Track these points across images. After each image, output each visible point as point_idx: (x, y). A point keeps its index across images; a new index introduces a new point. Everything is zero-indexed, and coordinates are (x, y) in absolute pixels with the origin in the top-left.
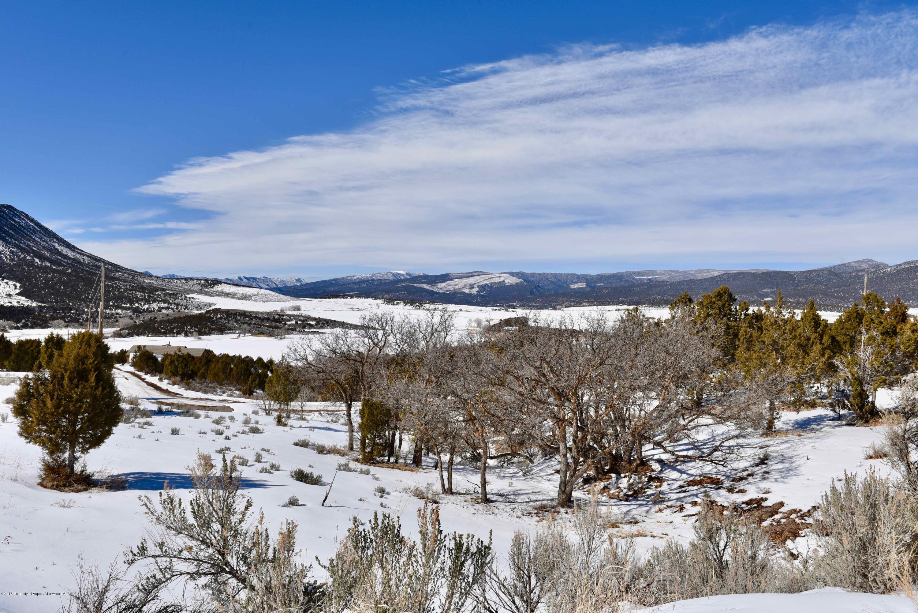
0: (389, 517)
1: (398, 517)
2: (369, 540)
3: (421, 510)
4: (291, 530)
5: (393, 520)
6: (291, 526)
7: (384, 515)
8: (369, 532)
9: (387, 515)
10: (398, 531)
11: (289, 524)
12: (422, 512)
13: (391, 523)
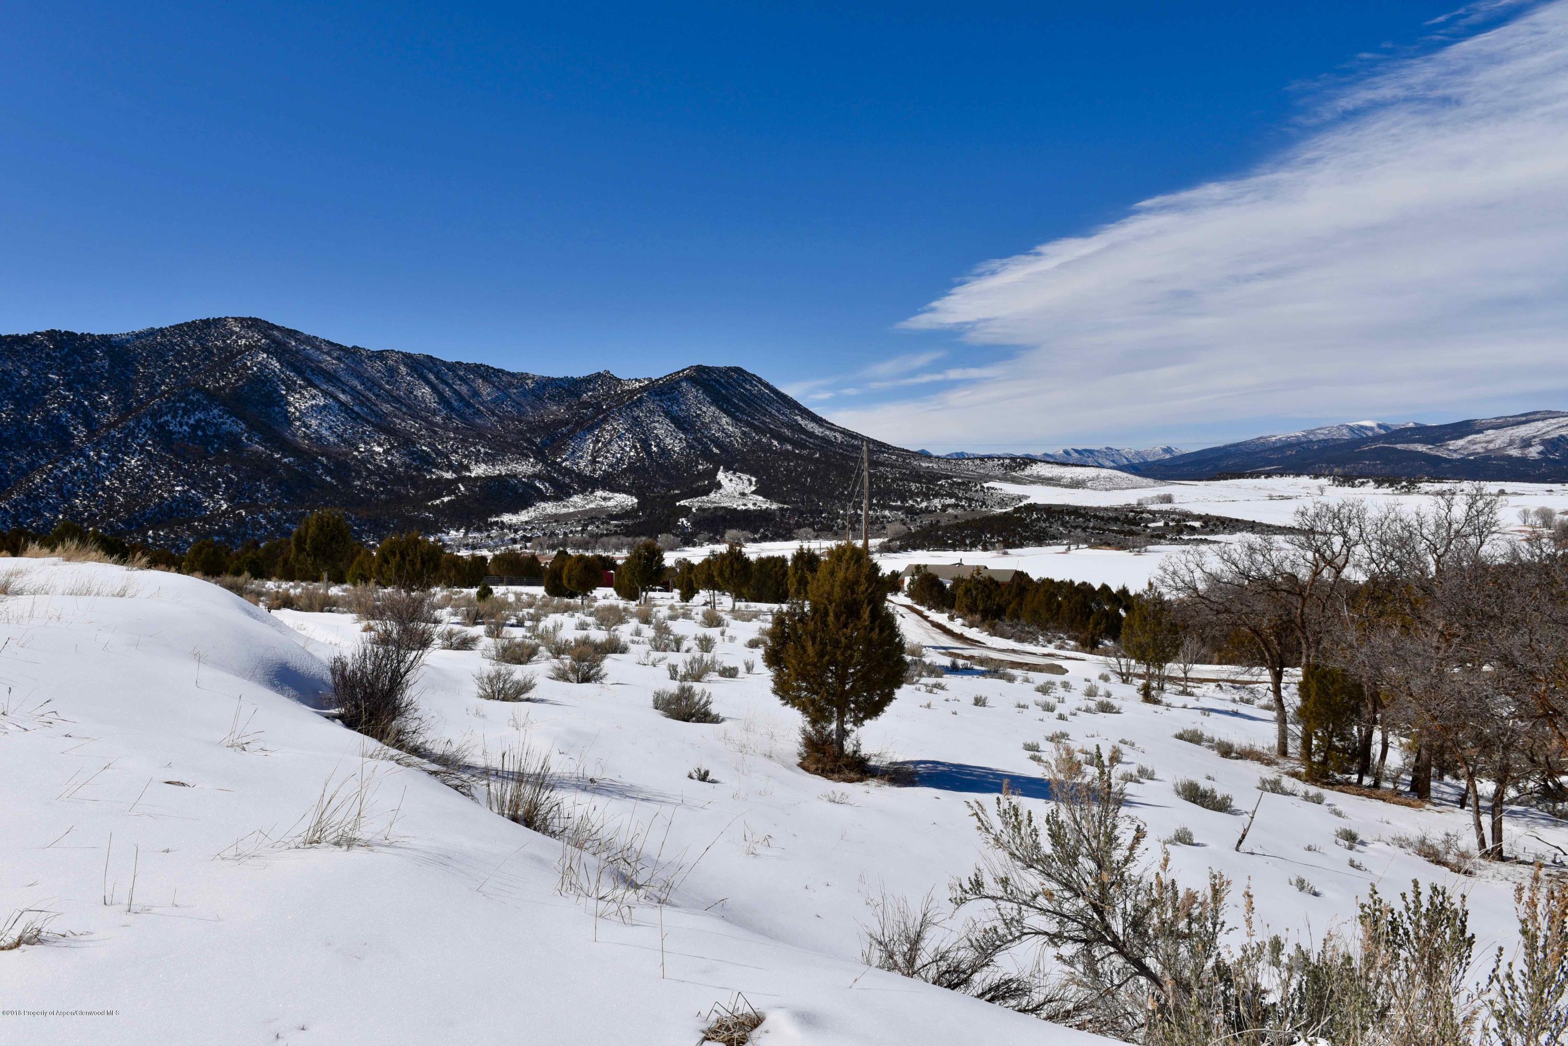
0: (1443, 893)
1: (1464, 897)
2: (1401, 931)
3: (1522, 889)
4: (1217, 887)
5: (1451, 900)
6: (1217, 881)
7: (1434, 889)
8: (1400, 915)
9: (1439, 889)
10: (1463, 923)
11: (1215, 877)
12: (1526, 895)
13: (1447, 905)
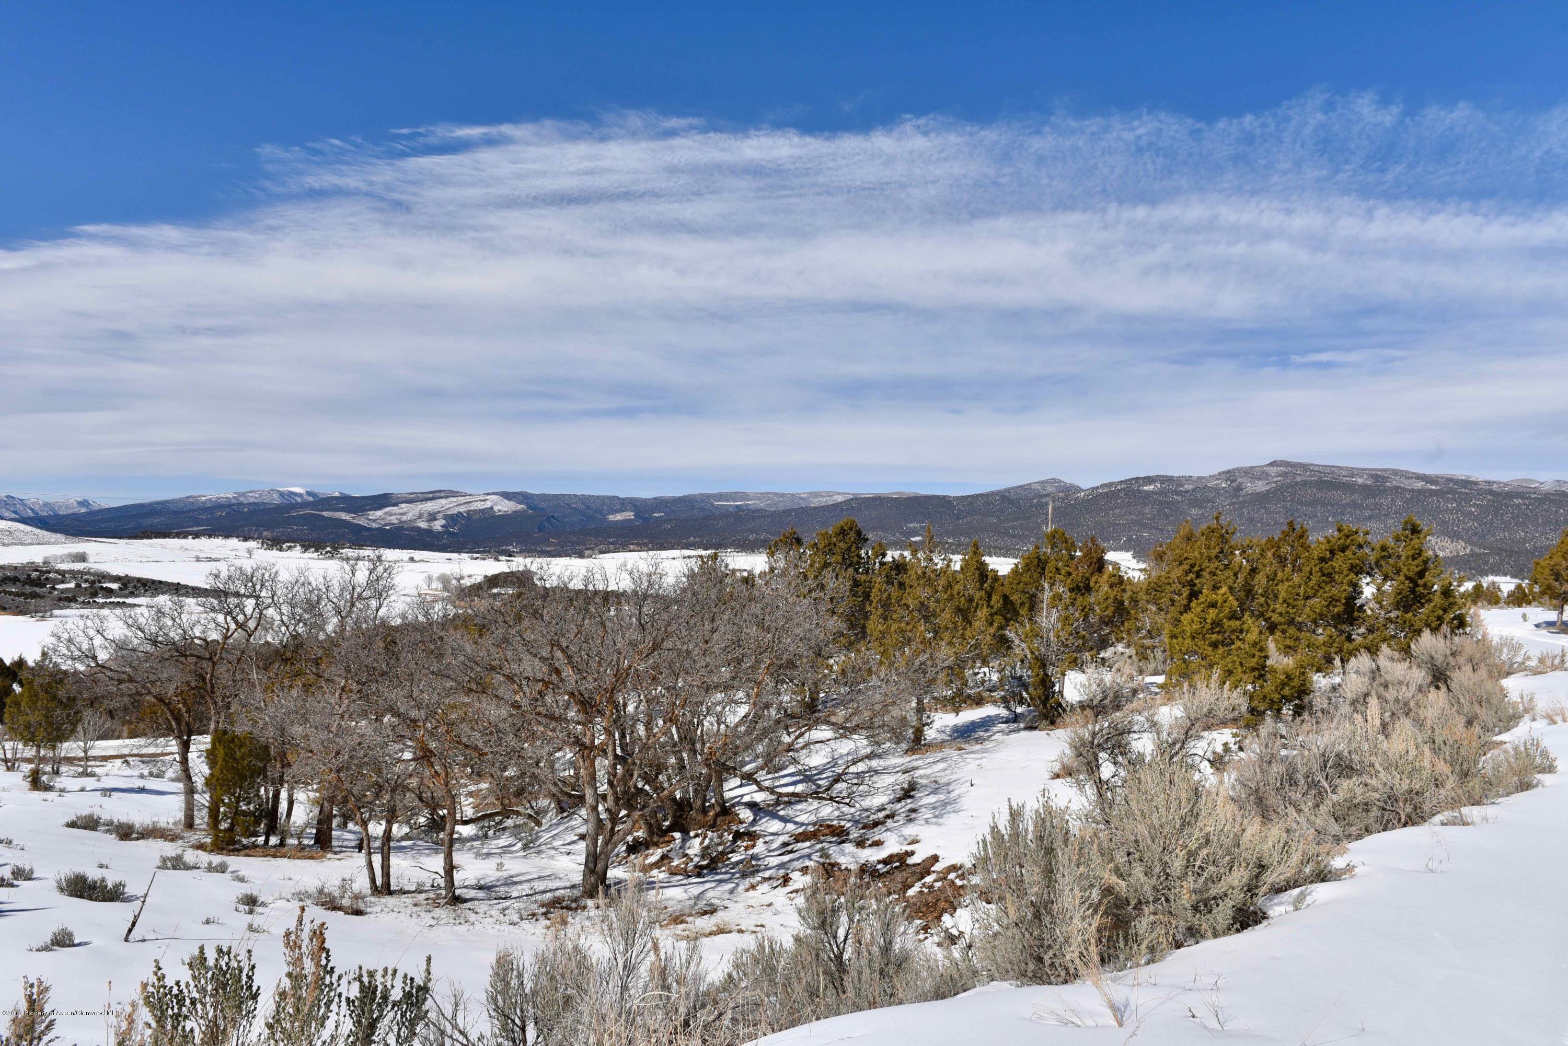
0: (229, 953)
1: (249, 951)
2: (188, 1002)
3: (290, 933)
4: (35, 997)
5: (239, 958)
6: (35, 990)
7: (220, 951)
8: (188, 985)
9: (225, 950)
10: (249, 978)
11: (32, 986)
12: (293, 937)
13: (234, 964)
